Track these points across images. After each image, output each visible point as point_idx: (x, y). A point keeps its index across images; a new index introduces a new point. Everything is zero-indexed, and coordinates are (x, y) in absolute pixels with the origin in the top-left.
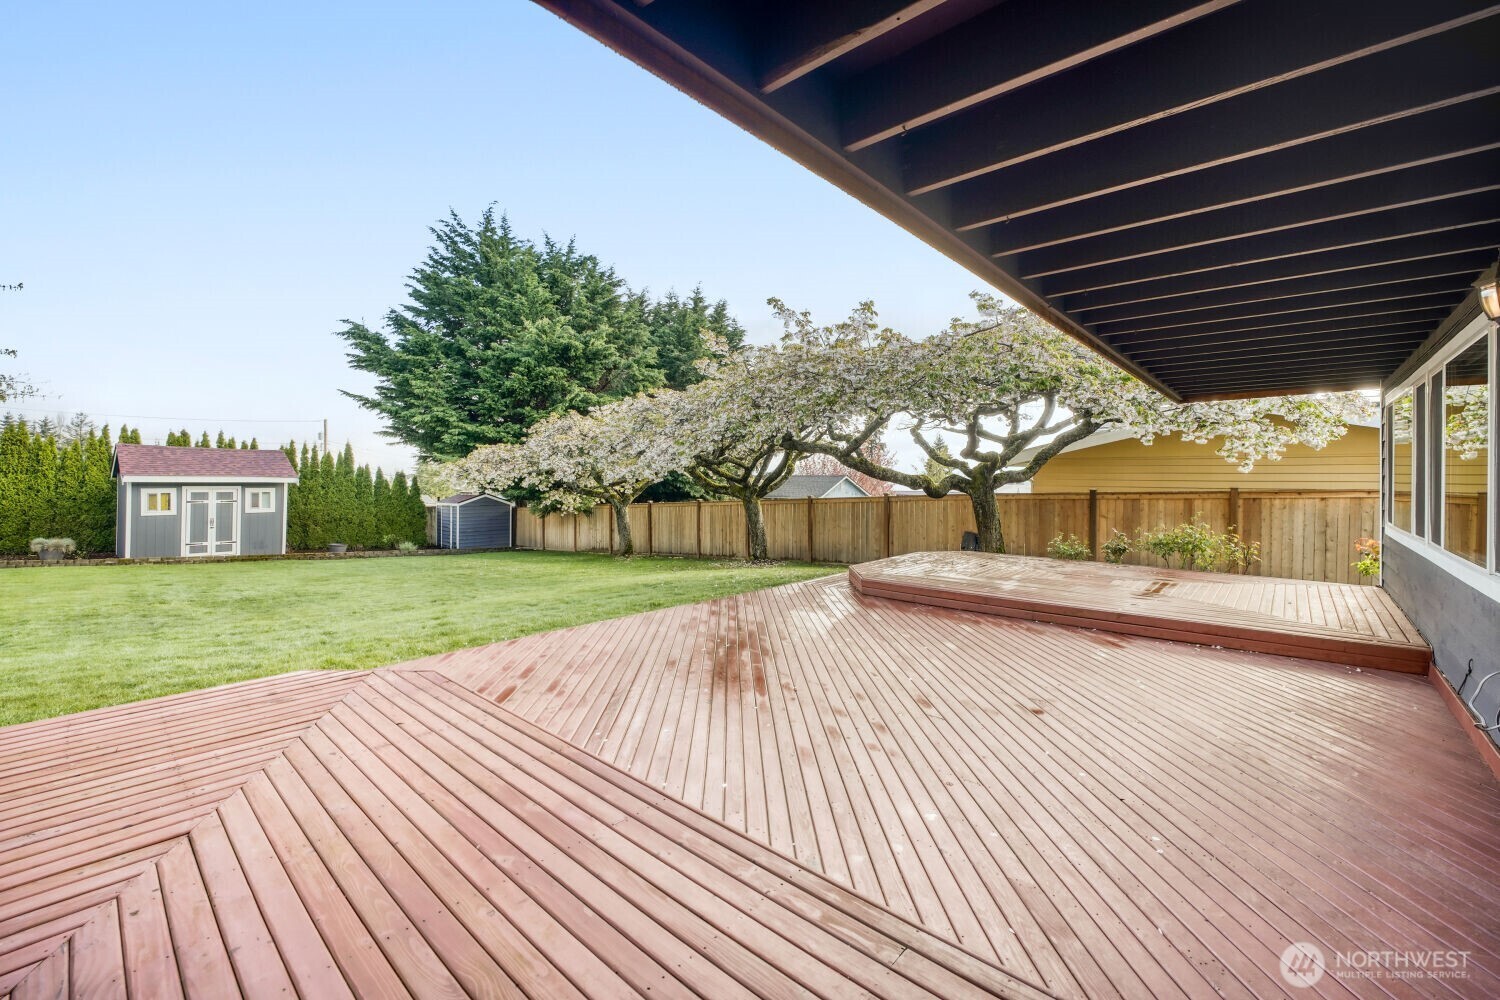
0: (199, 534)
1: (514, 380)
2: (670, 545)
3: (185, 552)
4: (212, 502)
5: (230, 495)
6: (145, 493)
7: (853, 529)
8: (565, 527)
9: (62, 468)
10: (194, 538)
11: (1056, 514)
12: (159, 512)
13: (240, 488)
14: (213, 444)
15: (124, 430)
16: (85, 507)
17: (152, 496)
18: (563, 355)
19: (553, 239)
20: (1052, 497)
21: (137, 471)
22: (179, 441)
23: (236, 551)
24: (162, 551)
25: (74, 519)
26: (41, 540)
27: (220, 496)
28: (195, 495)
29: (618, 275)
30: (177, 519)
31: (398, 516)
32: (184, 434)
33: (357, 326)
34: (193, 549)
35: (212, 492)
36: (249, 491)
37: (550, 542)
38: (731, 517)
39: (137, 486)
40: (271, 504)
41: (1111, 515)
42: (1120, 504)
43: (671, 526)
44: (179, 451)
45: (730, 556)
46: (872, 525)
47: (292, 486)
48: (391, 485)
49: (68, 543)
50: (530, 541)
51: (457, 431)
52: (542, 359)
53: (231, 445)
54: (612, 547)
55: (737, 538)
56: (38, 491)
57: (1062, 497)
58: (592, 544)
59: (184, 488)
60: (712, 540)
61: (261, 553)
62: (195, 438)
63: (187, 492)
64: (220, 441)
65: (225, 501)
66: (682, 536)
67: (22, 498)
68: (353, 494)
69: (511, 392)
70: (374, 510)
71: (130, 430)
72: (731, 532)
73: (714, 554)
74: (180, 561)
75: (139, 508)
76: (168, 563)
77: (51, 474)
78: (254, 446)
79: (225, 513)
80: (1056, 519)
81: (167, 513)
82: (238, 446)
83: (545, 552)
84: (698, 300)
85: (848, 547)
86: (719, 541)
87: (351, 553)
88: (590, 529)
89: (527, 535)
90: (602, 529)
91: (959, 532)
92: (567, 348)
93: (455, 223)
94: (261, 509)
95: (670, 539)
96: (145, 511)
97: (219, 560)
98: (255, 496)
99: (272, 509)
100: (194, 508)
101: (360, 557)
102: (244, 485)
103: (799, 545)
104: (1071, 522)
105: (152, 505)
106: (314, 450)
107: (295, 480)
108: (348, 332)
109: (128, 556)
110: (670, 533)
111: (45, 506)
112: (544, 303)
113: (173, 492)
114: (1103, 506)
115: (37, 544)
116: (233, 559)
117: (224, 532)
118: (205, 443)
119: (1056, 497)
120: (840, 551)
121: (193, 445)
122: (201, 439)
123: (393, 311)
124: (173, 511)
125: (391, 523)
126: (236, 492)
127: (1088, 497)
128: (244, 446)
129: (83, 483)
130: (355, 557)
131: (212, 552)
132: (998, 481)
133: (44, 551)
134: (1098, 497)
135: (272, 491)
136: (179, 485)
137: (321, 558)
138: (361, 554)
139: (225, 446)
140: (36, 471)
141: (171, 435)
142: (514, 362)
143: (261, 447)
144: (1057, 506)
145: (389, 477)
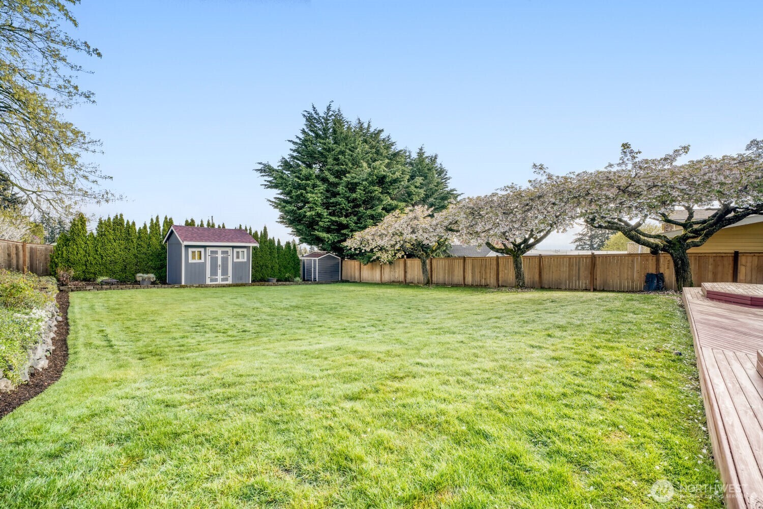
0: (214, 272)
1: (358, 194)
2: (445, 280)
3: (208, 282)
4: (220, 256)
5: (227, 252)
6: (190, 250)
7: (569, 271)
8: (374, 271)
9: (139, 238)
10: (212, 274)
11: (710, 263)
12: (197, 261)
13: (231, 248)
14: (205, 226)
15: (166, 218)
16: (151, 258)
17: (193, 252)
18: (381, 181)
19: (362, 121)
20: (707, 255)
21: (188, 239)
22: (190, 224)
23: (230, 282)
24: (198, 282)
25: (146, 264)
26: (141, 274)
27: (223, 252)
28: (212, 252)
29: (393, 140)
30: (204, 264)
31: (288, 264)
32: (192, 221)
33: (265, 165)
34: (212, 280)
35: (220, 250)
36: (235, 250)
37: (364, 278)
38: (486, 265)
39: (187, 247)
40: (244, 257)
41: (749, 264)
42: (756, 259)
43: (445, 270)
44: (190, 228)
45: (485, 286)
46: (582, 269)
47: (254, 248)
48: (284, 247)
49: (152, 276)
50: (351, 277)
51: (327, 220)
52: (372, 183)
53: (213, 226)
54: (405, 281)
55: (490, 277)
56: (129, 250)
57: (715, 255)
58: (392, 279)
59: (207, 248)
60: (473, 277)
61: (240, 282)
62: (197, 223)
63: (209, 250)
64: (208, 224)
65: (225, 255)
66: (453, 275)
67: (122, 253)
68: (268, 253)
69: (355, 200)
70: (277, 261)
71: (168, 218)
72: (486, 273)
73: (474, 284)
74: (207, 286)
75: (189, 258)
76: (202, 287)
77: (135, 241)
78: (224, 227)
79: (225, 260)
80: (710, 267)
81: (200, 261)
82: (216, 227)
83: (360, 282)
84: (421, 154)
85: (566, 281)
86: (477, 278)
87: (280, 283)
88: (390, 271)
89: (349, 275)
90: (399, 272)
91: (643, 273)
92: (384, 177)
93: (313, 112)
94: (240, 260)
95: (444, 277)
96: (191, 261)
97: (224, 286)
98: (238, 252)
99: (245, 260)
100: (212, 258)
101: (284, 285)
102: (233, 247)
103: (532, 280)
104: (720, 268)
105: (193, 258)
106: (250, 229)
107: (257, 245)
108: (261, 170)
109: (183, 283)
110: (445, 273)
111: (133, 257)
112: (367, 153)
113: (202, 250)
114: (742, 260)
115: (139, 276)
116: (229, 286)
117: (225, 272)
118: (202, 225)
119: (710, 255)
120: (561, 284)
121: (196, 226)
122: (200, 224)
123: (283, 158)
124: (203, 260)
125: (285, 268)
126: (230, 250)
127: (733, 255)
128: (219, 227)
129: (149, 245)
130: (282, 285)
131: (220, 282)
132: (689, 246)
133: (144, 280)
134: (739, 255)
135: (245, 250)
136: (205, 247)
137: (267, 285)
138: (284, 283)
139: (211, 226)
140: (128, 239)
141: (187, 221)
142: (356, 184)
143: (227, 227)
144: (711, 260)
145: (283, 244)
